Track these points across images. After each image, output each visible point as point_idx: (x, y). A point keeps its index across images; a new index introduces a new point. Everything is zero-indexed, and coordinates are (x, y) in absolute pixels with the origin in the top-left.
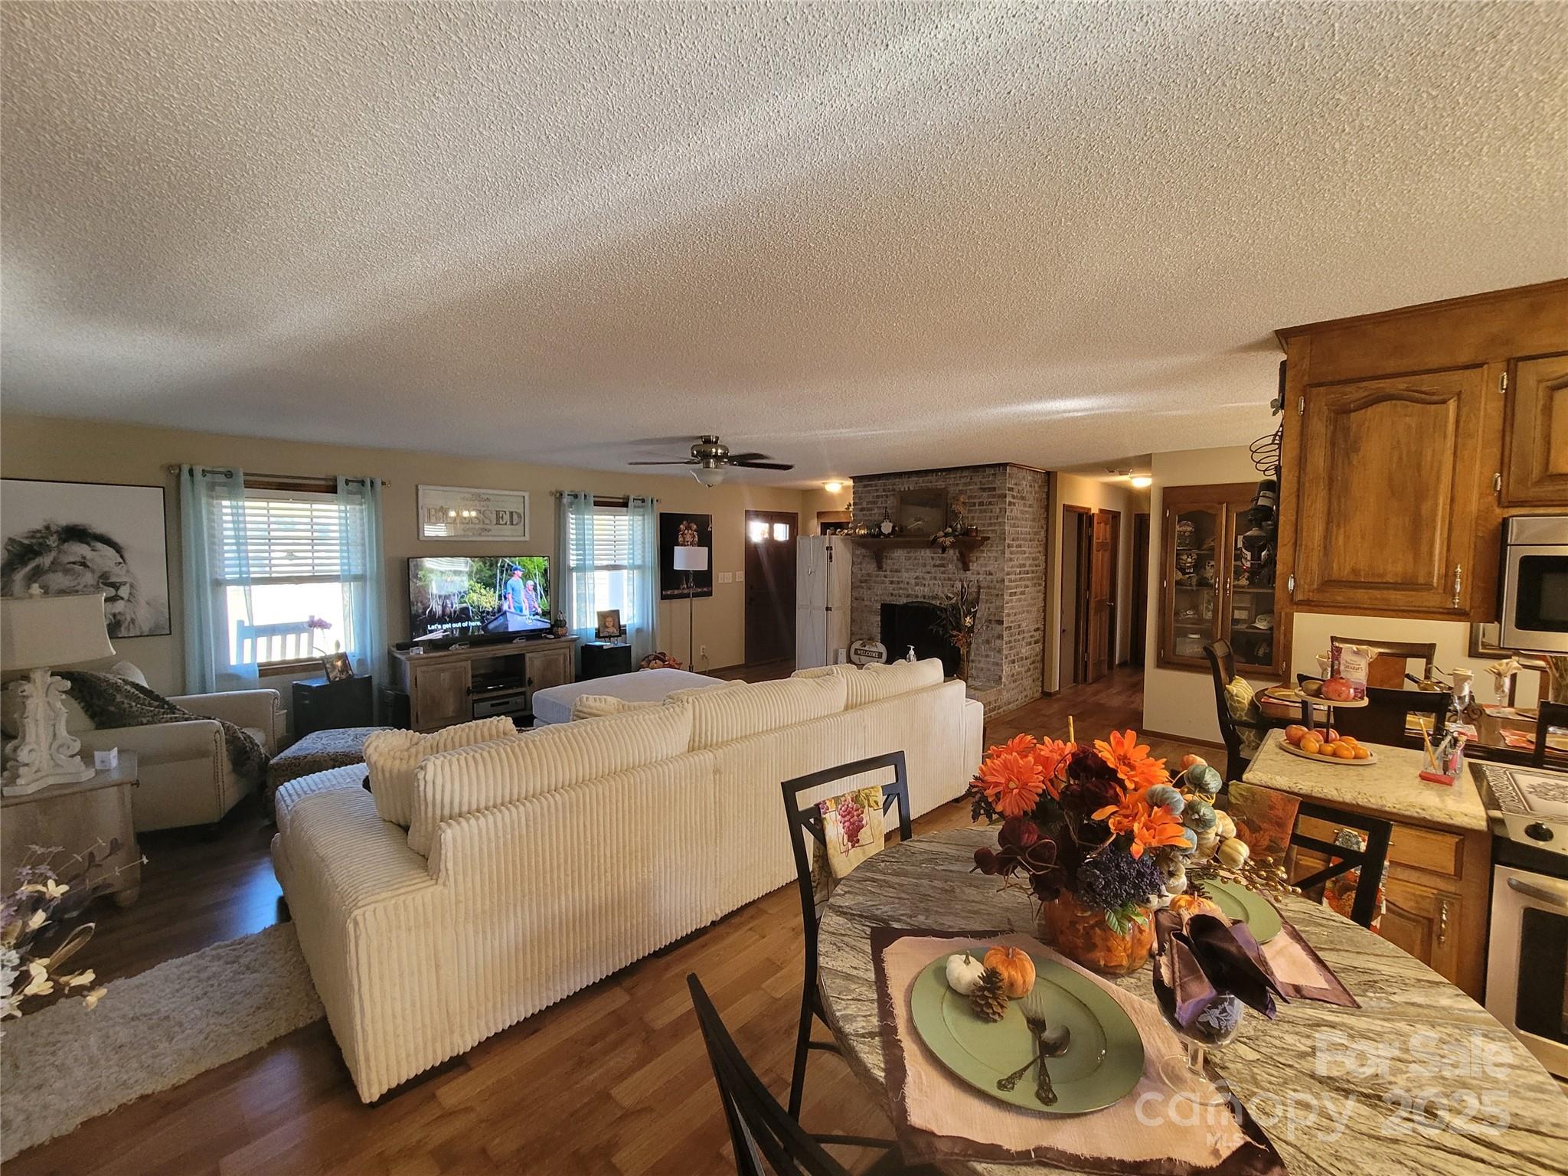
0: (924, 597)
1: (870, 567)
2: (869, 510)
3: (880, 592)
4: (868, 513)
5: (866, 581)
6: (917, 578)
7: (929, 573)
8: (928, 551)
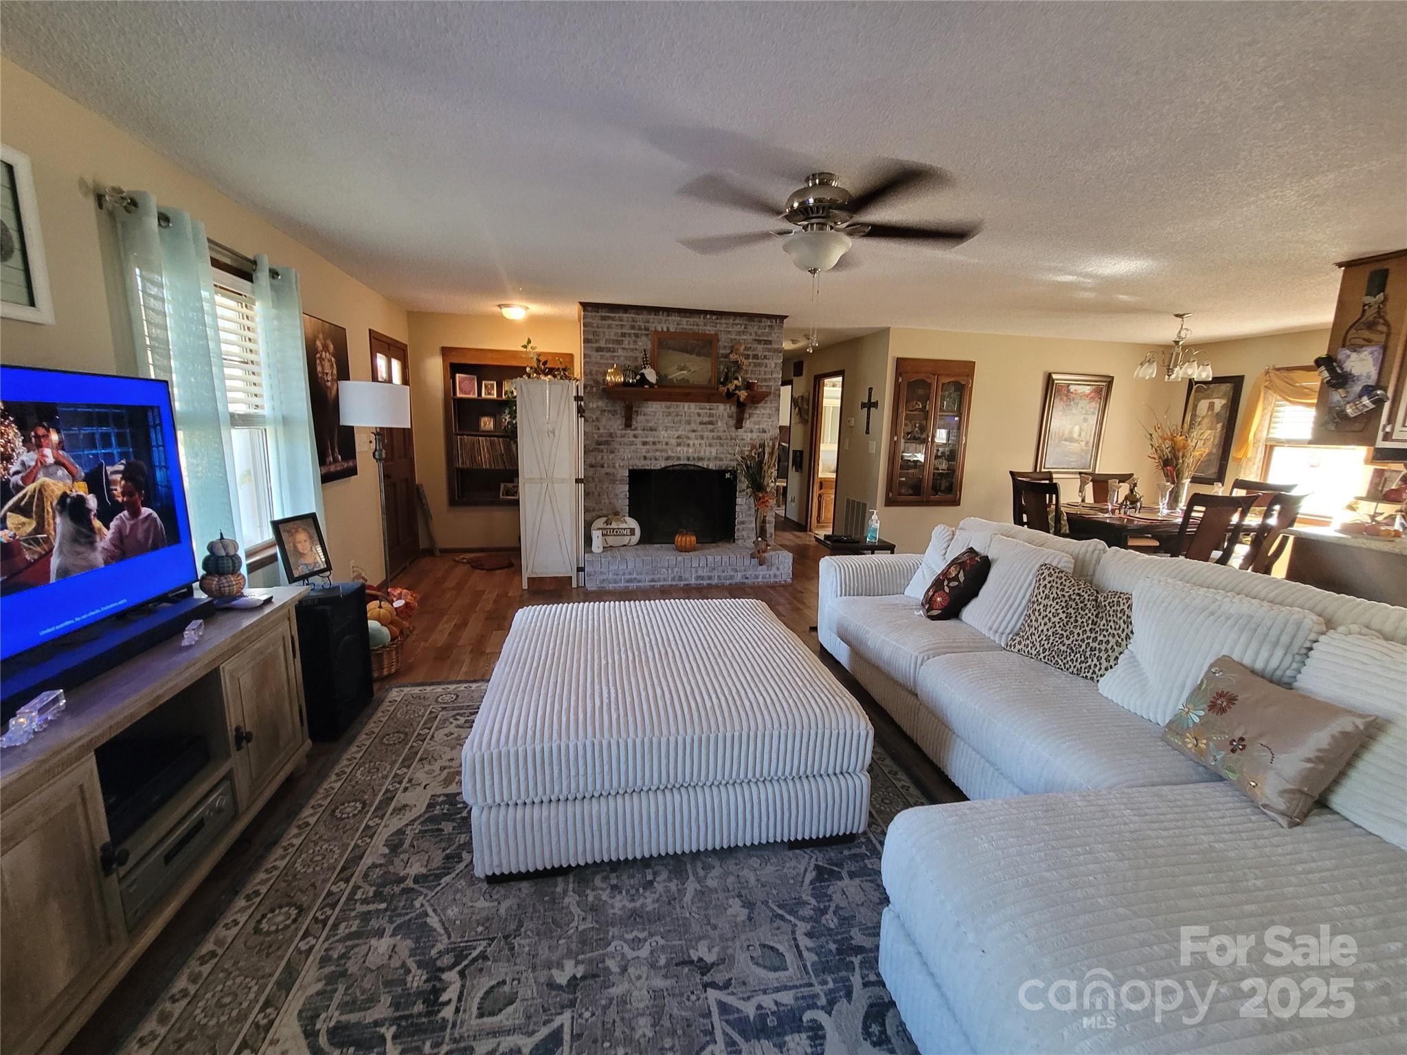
0: (688, 459)
1: (616, 424)
2: (608, 350)
3: (627, 455)
4: (608, 354)
5: (607, 443)
6: (678, 437)
7: (694, 431)
8: (693, 405)
